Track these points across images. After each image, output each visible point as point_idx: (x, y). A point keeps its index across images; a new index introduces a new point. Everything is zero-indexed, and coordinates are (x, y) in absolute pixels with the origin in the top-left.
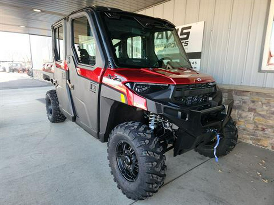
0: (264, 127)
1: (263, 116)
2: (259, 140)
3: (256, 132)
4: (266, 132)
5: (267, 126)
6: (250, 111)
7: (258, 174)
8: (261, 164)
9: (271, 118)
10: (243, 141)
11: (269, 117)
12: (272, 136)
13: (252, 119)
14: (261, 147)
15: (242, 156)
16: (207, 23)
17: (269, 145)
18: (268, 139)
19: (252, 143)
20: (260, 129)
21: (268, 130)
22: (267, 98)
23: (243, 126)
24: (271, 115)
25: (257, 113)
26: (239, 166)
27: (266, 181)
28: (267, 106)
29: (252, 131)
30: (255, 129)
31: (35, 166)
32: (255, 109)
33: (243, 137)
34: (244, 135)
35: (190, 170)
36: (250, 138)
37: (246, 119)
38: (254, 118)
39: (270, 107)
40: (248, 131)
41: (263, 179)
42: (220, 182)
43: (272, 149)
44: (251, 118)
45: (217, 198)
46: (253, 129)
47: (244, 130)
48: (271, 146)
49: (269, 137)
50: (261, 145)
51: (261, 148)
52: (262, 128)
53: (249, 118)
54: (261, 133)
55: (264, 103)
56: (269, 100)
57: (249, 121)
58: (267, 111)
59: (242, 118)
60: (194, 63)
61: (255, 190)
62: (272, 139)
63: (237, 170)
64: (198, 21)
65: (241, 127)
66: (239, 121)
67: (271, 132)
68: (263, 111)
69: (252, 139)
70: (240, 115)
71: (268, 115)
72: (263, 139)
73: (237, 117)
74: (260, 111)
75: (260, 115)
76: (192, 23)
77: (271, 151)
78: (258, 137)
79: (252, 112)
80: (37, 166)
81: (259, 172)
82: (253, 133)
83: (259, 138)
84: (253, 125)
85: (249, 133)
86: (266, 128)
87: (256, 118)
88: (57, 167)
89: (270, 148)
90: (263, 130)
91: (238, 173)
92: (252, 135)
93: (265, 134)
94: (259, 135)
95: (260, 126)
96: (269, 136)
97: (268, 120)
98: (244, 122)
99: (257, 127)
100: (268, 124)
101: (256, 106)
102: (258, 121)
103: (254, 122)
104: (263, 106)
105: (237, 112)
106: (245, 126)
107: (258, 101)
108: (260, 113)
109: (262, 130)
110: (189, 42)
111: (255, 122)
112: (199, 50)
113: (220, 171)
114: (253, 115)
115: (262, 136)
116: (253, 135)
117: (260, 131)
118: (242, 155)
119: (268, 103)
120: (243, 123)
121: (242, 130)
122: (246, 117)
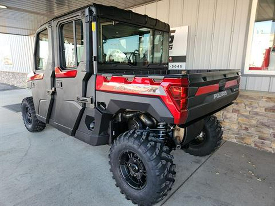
0: (248, 127)
1: (246, 117)
2: (243, 139)
3: (240, 131)
4: (249, 131)
5: (251, 125)
6: (234, 113)
7: (250, 173)
8: (250, 162)
9: (254, 119)
10: (228, 140)
11: (252, 117)
12: (255, 134)
13: (236, 120)
14: (245, 144)
15: (231, 156)
16: (191, 28)
17: (252, 143)
18: (251, 137)
19: (237, 141)
20: (244, 128)
21: (251, 130)
22: (249, 100)
23: (227, 126)
24: (254, 115)
25: (241, 114)
26: (232, 167)
27: (260, 180)
28: (249, 108)
29: (236, 130)
30: (239, 128)
31: (25, 190)
32: (238, 110)
33: (228, 137)
34: (229, 135)
35: (190, 176)
36: (234, 137)
37: (231, 120)
38: (237, 119)
39: (253, 108)
40: (232, 131)
41: (256, 178)
42: (221, 185)
43: (255, 146)
44: (235, 118)
45: (223, 203)
46: (238, 129)
47: (229, 129)
48: (254, 144)
49: (252, 136)
50: (245, 143)
51: (246, 146)
52: (246, 128)
53: (234, 119)
54: (245, 132)
55: (247, 105)
56: (252, 102)
57: (233, 121)
58: (250, 112)
59: (227, 119)
60: (179, 66)
61: (253, 189)
62: (254, 137)
63: (232, 171)
64: (182, 26)
65: (226, 127)
66: (224, 122)
67: (254, 131)
68: (246, 112)
69: (236, 138)
70: (225, 116)
71: (251, 116)
72: (246, 138)
73: (222, 118)
74: (243, 112)
75: (243, 115)
76: (176, 26)
77: (254, 148)
78: (241, 135)
79: (236, 113)
80: (26, 190)
81: (251, 171)
82: (238, 132)
83: (243, 136)
84: (238, 125)
85: (234, 132)
86: (250, 128)
87: (239, 118)
88: (51, 189)
89: (253, 145)
90: (247, 129)
91: (233, 174)
92: (236, 134)
93: (249, 133)
94: (242, 134)
95: (244, 126)
96: (252, 134)
97: (251, 120)
98: (229, 122)
99: (241, 126)
100: (251, 124)
101: (240, 107)
102: (242, 121)
103: (237, 122)
104: (246, 107)
105: (222, 113)
106: (230, 126)
107: (241, 103)
108: (243, 114)
109: (245, 129)
110: (173, 45)
111: (239, 123)
112: (183, 54)
113: (217, 173)
114: (237, 116)
115: (245, 135)
116: (238, 134)
117: (244, 130)
118: (231, 154)
119: (251, 104)
120: (228, 124)
121: (227, 130)
122: (230, 118)
